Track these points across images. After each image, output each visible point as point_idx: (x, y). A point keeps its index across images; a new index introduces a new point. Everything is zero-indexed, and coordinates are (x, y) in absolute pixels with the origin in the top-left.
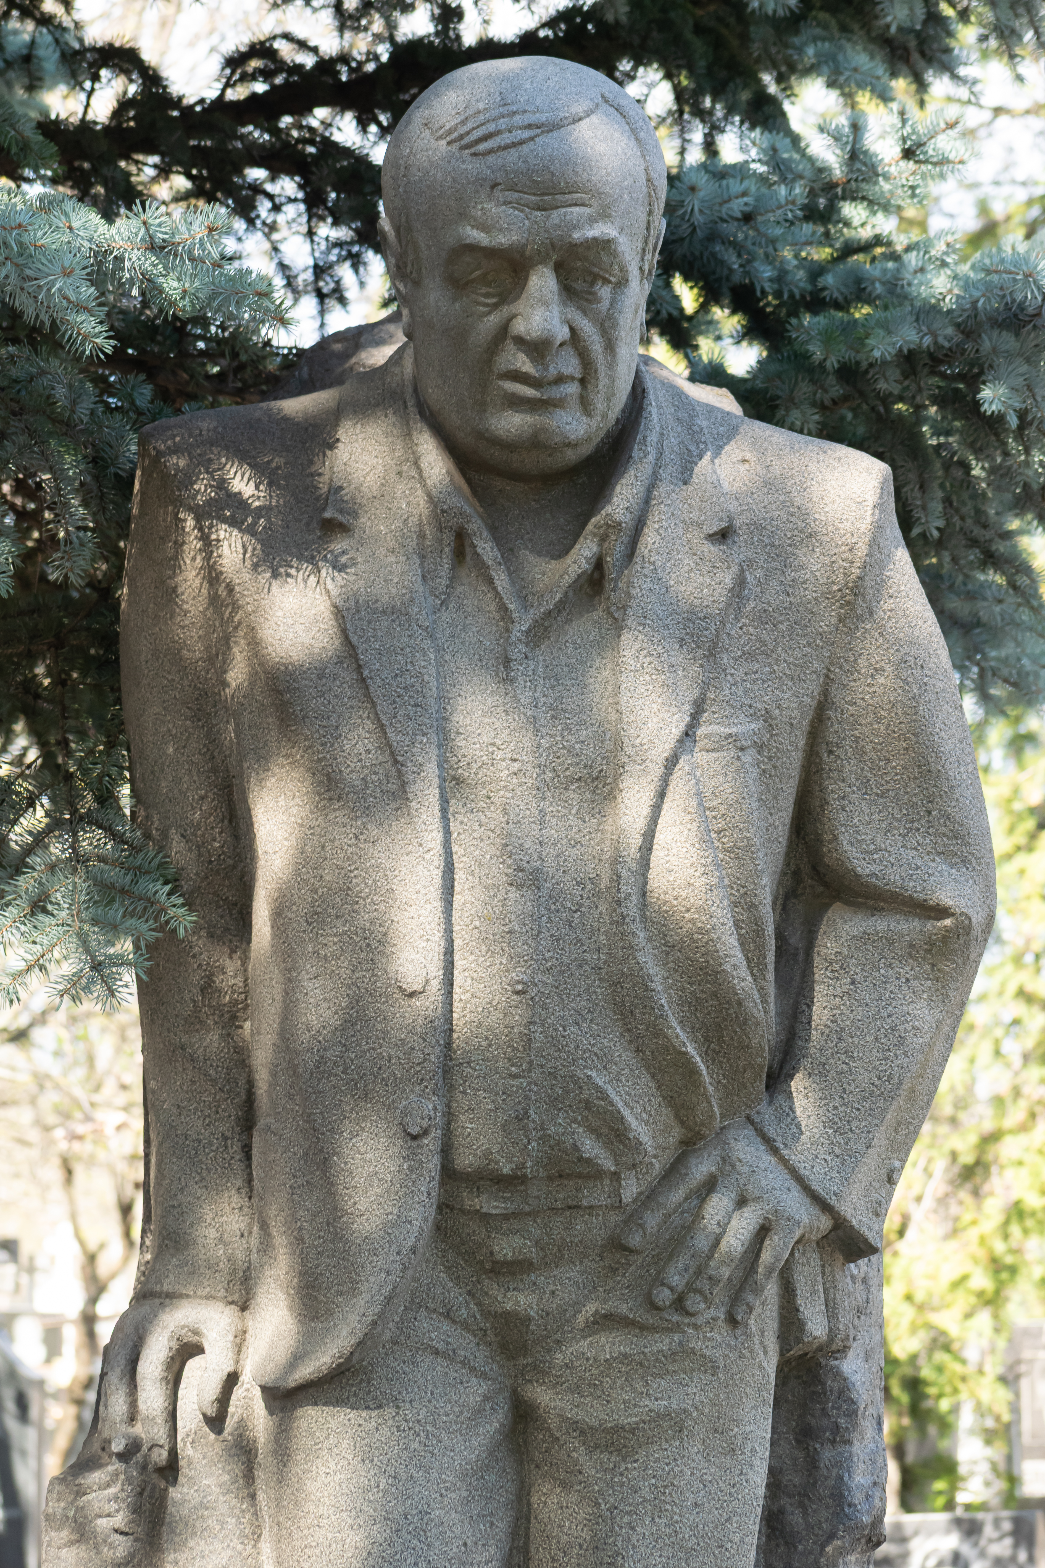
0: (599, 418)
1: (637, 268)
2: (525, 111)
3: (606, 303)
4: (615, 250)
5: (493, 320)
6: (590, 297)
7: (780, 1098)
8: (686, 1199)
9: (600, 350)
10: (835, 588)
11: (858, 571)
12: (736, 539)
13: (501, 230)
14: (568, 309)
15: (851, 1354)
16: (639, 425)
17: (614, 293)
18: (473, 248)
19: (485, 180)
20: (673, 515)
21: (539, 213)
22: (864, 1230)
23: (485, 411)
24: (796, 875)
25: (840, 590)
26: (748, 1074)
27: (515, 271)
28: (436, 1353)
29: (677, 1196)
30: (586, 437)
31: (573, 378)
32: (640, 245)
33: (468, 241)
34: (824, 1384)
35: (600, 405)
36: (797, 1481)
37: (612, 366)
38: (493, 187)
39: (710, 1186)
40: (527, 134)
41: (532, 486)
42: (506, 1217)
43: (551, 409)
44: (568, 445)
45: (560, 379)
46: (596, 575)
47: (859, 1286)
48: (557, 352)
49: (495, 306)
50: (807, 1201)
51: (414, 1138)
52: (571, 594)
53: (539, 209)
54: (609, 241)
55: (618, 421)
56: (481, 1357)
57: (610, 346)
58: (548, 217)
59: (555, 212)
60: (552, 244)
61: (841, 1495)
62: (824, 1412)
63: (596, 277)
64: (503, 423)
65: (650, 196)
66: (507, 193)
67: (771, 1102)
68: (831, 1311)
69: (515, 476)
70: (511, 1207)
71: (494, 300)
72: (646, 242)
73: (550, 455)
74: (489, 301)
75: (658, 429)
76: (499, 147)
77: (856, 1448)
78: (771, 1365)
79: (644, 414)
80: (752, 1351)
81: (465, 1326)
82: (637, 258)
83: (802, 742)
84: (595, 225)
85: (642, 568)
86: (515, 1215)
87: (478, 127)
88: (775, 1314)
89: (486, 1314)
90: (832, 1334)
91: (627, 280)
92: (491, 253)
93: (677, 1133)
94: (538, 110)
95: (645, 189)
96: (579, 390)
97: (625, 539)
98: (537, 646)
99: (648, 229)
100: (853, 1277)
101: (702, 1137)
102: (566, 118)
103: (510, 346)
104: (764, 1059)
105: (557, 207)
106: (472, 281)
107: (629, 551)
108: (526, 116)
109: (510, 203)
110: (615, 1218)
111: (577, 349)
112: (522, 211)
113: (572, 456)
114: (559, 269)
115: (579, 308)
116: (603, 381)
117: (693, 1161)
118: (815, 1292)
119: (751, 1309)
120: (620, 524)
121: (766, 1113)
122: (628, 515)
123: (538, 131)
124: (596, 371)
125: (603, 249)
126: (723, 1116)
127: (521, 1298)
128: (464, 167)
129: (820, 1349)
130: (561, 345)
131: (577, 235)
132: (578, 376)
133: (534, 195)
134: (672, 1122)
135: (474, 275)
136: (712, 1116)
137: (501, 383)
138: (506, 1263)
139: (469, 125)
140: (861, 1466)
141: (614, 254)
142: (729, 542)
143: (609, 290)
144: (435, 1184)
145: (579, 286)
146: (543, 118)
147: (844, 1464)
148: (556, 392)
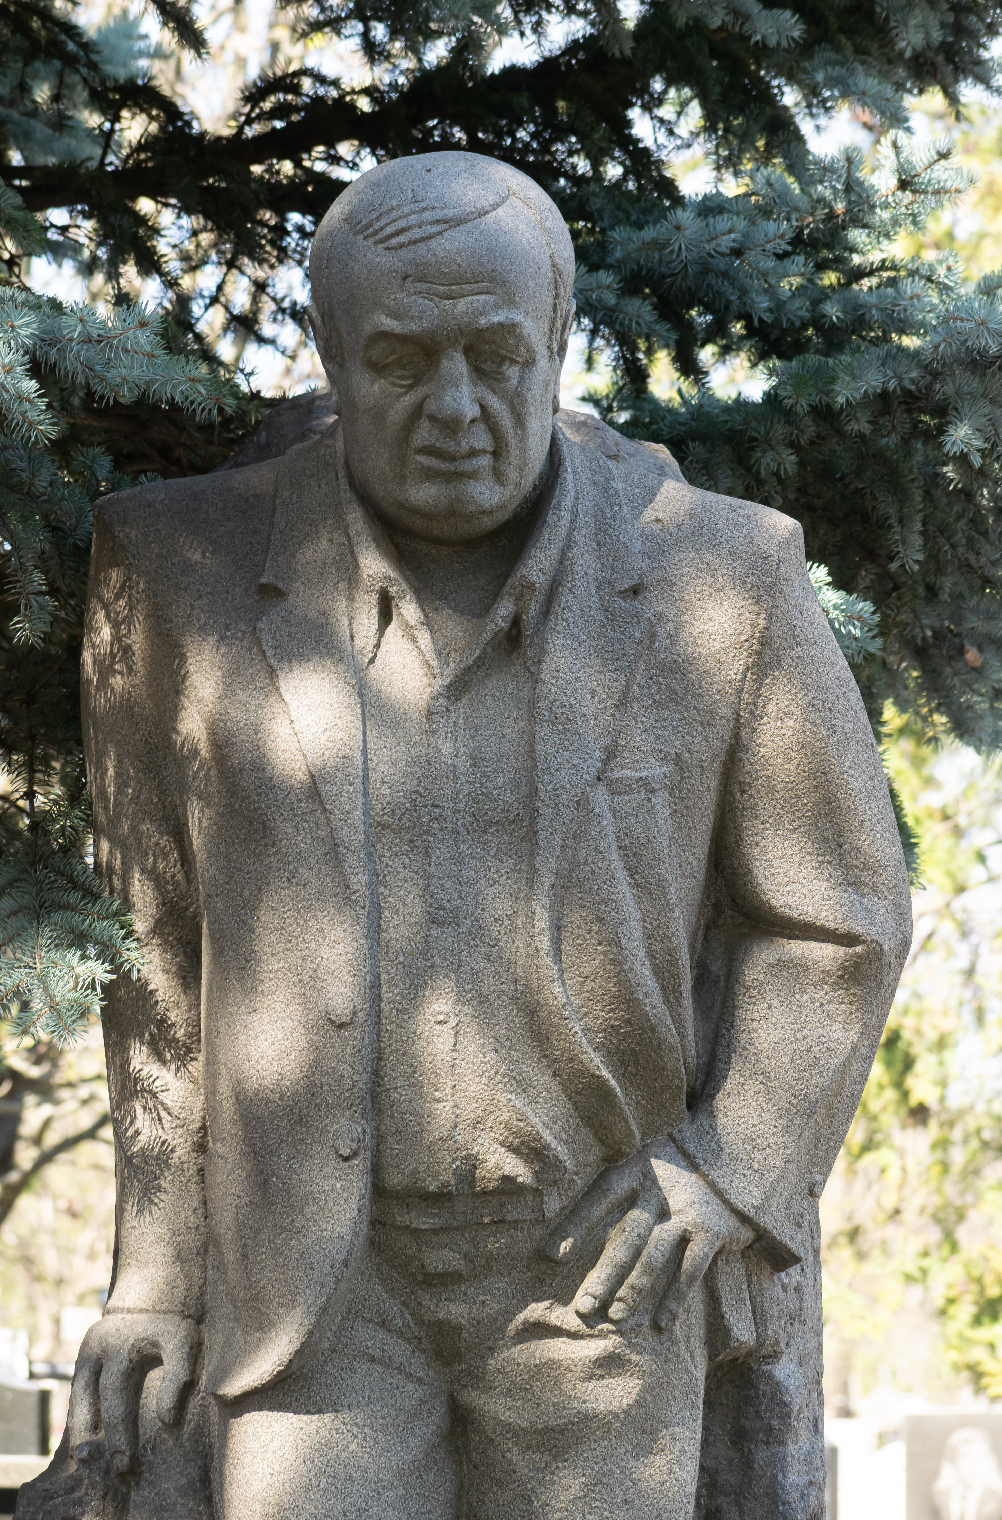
0: (513, 488)
1: (545, 347)
2: (434, 208)
3: (515, 381)
4: (520, 333)
5: (408, 400)
6: (498, 377)
7: (702, 1118)
8: (608, 1213)
9: (510, 425)
10: (743, 638)
11: (764, 622)
12: (648, 595)
13: (412, 318)
14: (478, 389)
15: (784, 1360)
16: (554, 491)
17: (522, 372)
18: (386, 335)
19: (397, 272)
20: (586, 574)
21: (448, 302)
22: (787, 1241)
23: (404, 483)
24: (717, 907)
25: (747, 641)
26: (666, 1095)
27: (428, 355)
28: (373, 1360)
29: (599, 1210)
30: (500, 504)
31: (485, 452)
32: (547, 327)
33: (382, 329)
34: (756, 1388)
35: (512, 474)
36: (732, 1480)
37: (522, 438)
38: (404, 279)
39: (631, 1201)
40: (435, 229)
41: (456, 549)
42: (435, 1232)
43: (465, 480)
44: (484, 512)
45: (473, 453)
46: (514, 632)
47: (792, 1295)
48: (469, 429)
49: (411, 387)
50: (727, 1213)
51: (346, 1159)
52: (489, 650)
53: (448, 298)
54: (514, 325)
55: (535, 487)
56: (416, 1364)
57: (520, 421)
58: (455, 305)
59: (462, 300)
60: (460, 330)
61: (776, 1494)
62: (758, 1415)
63: (503, 359)
64: (421, 494)
65: (556, 281)
66: (417, 284)
67: (693, 1121)
68: (759, 1318)
69: (439, 542)
70: (439, 1223)
71: (409, 382)
72: (553, 323)
73: (468, 522)
74: (404, 382)
75: (572, 494)
76: (410, 242)
77: (791, 1448)
78: (699, 1370)
79: (560, 480)
80: (678, 1356)
81: (401, 1335)
82: (545, 339)
83: (715, 783)
84: (500, 311)
85: (556, 625)
86: (443, 1230)
87: (391, 223)
88: (701, 1321)
89: (421, 1323)
90: (760, 1339)
91: (535, 360)
92: (403, 339)
93: (596, 1152)
94: (446, 206)
95: (550, 275)
96: (491, 462)
97: (541, 598)
98: (458, 699)
99: (555, 311)
100: (784, 1286)
101: (623, 1155)
102: (472, 213)
103: (425, 424)
104: (682, 1082)
105: (464, 296)
106: (389, 365)
107: (544, 609)
108: (434, 212)
109: (420, 293)
110: (540, 1232)
111: (488, 425)
112: (431, 300)
113: (488, 523)
114: (468, 351)
115: (488, 387)
116: (514, 453)
117: (614, 1177)
118: (740, 1300)
119: (674, 1316)
120: (533, 584)
121: (687, 1131)
122: (541, 575)
123: (446, 226)
124: (507, 445)
125: (509, 333)
126: (644, 1136)
127: (453, 1308)
128: (378, 260)
129: (750, 1354)
130: (472, 421)
131: (483, 321)
132: (490, 449)
133: (443, 285)
134: (591, 1140)
135: (389, 360)
136: (631, 1134)
137: (418, 457)
138: (436, 1275)
139: (384, 221)
140: (796, 1466)
141: (520, 337)
142: (641, 597)
143: (517, 369)
144: (367, 1201)
145: (488, 366)
146: (450, 213)
147: (779, 1464)
148: (468, 466)
